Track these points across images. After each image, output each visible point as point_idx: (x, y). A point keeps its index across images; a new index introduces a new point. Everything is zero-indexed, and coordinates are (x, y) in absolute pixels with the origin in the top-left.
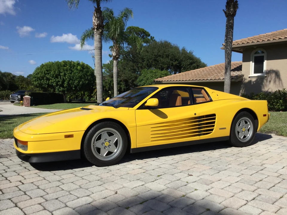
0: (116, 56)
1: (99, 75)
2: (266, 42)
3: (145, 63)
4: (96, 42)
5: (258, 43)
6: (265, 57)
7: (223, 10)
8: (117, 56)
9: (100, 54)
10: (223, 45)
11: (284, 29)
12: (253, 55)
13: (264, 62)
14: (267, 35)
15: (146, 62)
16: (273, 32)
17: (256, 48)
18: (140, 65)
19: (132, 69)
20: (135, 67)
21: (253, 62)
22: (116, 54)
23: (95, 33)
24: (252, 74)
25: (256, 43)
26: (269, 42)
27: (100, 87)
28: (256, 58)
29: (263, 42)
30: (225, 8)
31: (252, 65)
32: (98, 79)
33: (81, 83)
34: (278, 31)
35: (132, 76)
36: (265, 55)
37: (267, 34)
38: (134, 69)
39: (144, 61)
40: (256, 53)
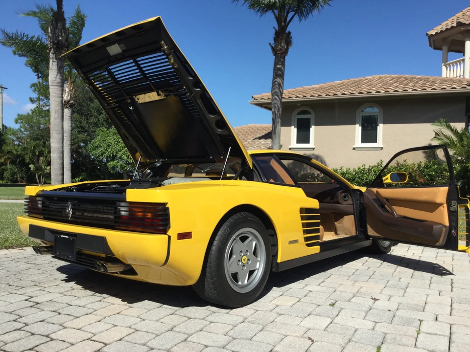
0: (69, 101)
1: (58, 133)
2: (316, 97)
4: (53, 73)
5: (305, 99)
6: (312, 121)
7: (270, 44)
8: (72, 102)
9: (60, 96)
10: (253, 97)
11: (336, 82)
12: (295, 117)
13: (311, 129)
14: (313, 88)
15: (105, 115)
16: (322, 85)
17: (300, 106)
18: (92, 120)
19: (79, 127)
20: (84, 124)
21: (295, 127)
22: (69, 98)
23: (51, 55)
24: (294, 144)
25: (301, 98)
26: (320, 98)
27: (59, 156)
28: (299, 120)
29: (312, 98)
30: (272, 42)
31: (294, 130)
32: (54, 140)
34: (327, 83)
35: (78, 138)
36: (312, 117)
37: (313, 86)
38: (82, 127)
40: (299, 114)
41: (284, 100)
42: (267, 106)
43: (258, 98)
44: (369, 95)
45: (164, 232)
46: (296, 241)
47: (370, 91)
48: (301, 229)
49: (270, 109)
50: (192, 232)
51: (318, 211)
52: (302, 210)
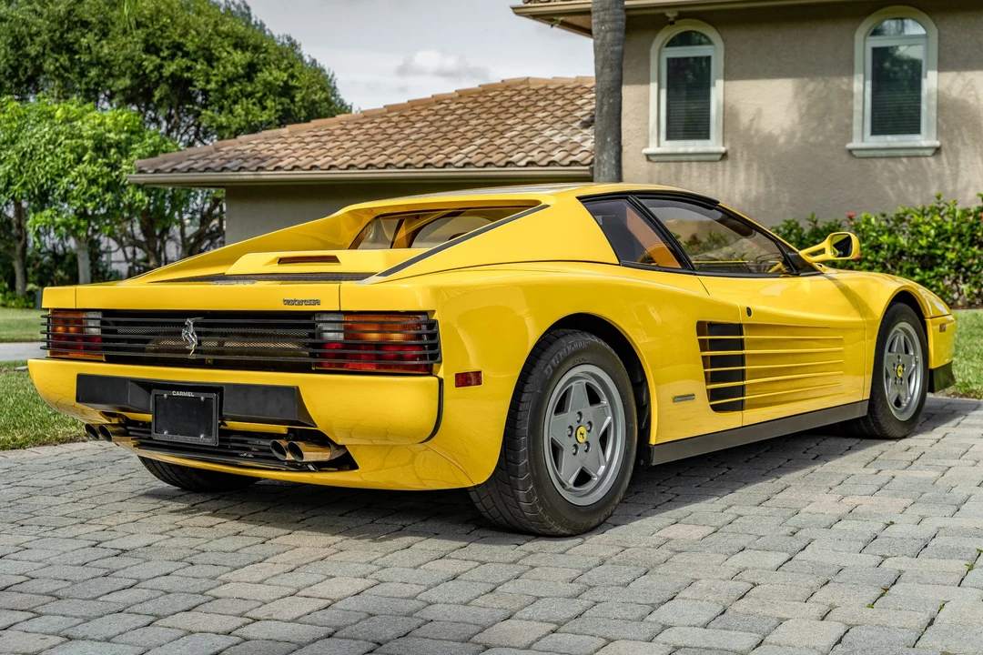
6: (717, 65)
12: (661, 53)
13: (712, 89)
17: (677, 18)
21: (660, 87)
24: (659, 141)
31: (657, 97)
36: (714, 52)
40: (672, 43)
42: (569, 19)
45: (428, 371)
46: (690, 397)
48: (700, 370)
50: (480, 372)
51: (738, 329)
52: (702, 327)
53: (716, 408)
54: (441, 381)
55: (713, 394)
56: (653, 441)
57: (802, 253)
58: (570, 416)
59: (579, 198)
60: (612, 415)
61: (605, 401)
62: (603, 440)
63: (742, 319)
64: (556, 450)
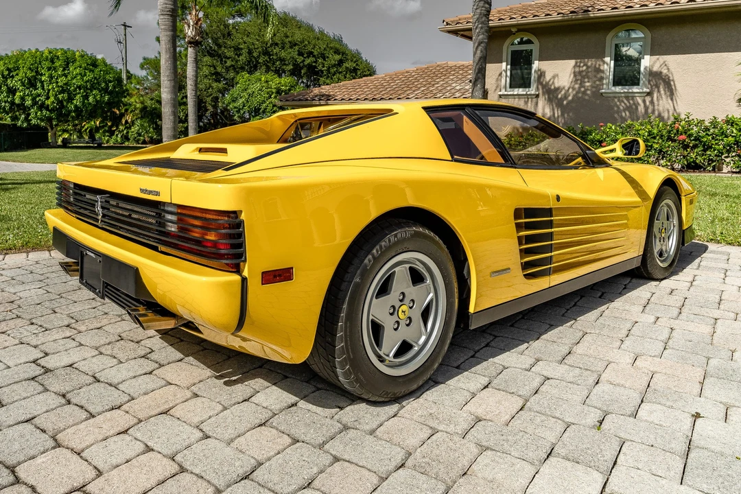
2: (542, 17)
3: (243, 58)
5: (524, 21)
6: (536, 54)
10: (444, 21)
12: (507, 48)
13: (533, 65)
14: (536, 4)
17: (516, 32)
21: (507, 64)
24: (506, 88)
25: (518, 20)
26: (548, 19)
28: (514, 53)
29: (536, 20)
31: (506, 68)
33: (91, 99)
36: (535, 48)
39: (240, 55)
41: (491, 24)
42: (465, 33)
43: (452, 22)
44: (629, 11)
45: (236, 269)
46: (505, 271)
47: (630, 5)
48: (514, 247)
49: (470, 38)
50: (292, 268)
51: (549, 212)
52: (518, 213)
53: (528, 276)
54: (244, 280)
55: (525, 266)
56: (472, 310)
57: (598, 151)
58: (393, 298)
59: (424, 108)
60: (435, 291)
61: (429, 281)
62: (425, 315)
63: (552, 204)
64: (377, 329)
